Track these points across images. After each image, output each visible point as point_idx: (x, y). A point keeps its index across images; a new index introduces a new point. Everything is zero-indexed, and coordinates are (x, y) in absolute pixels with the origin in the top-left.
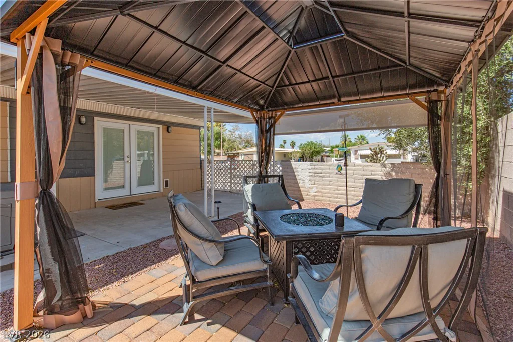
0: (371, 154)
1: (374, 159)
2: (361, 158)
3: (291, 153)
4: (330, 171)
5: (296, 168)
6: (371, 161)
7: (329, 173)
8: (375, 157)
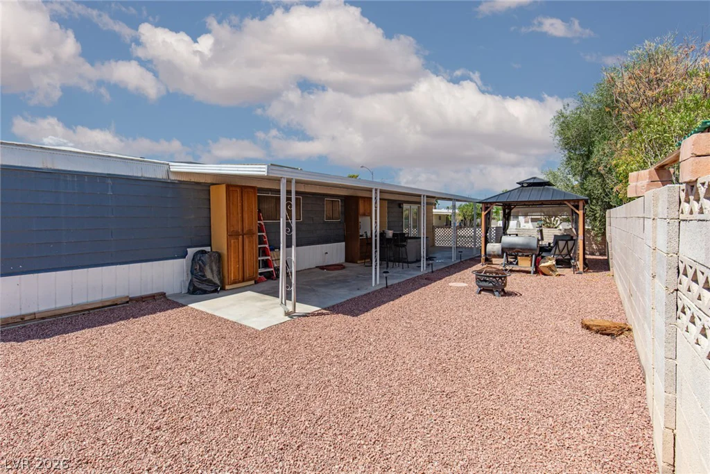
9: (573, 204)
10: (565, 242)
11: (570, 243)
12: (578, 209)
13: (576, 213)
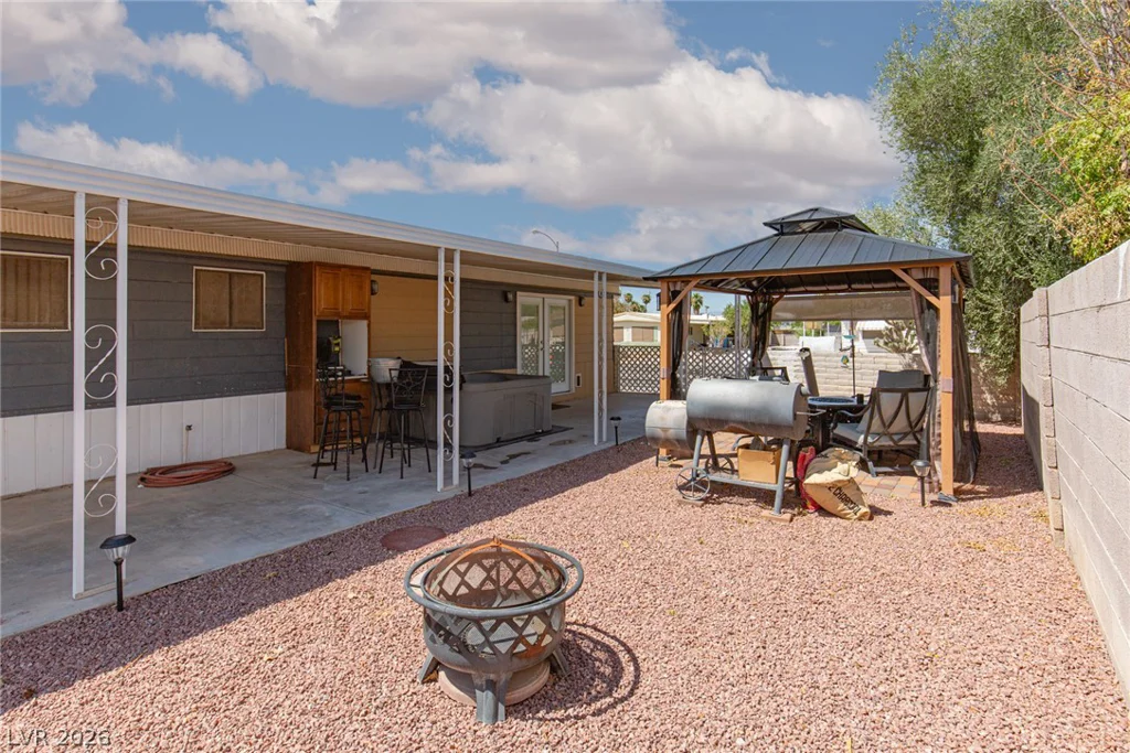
0: (887, 329)
1: (893, 340)
2: (864, 338)
3: (708, 326)
4: (827, 364)
5: (774, 359)
6: (886, 344)
7: (826, 367)
8: (895, 336)
9: (920, 276)
10: (899, 395)
11: (916, 400)
12: (936, 295)
13: (930, 306)
